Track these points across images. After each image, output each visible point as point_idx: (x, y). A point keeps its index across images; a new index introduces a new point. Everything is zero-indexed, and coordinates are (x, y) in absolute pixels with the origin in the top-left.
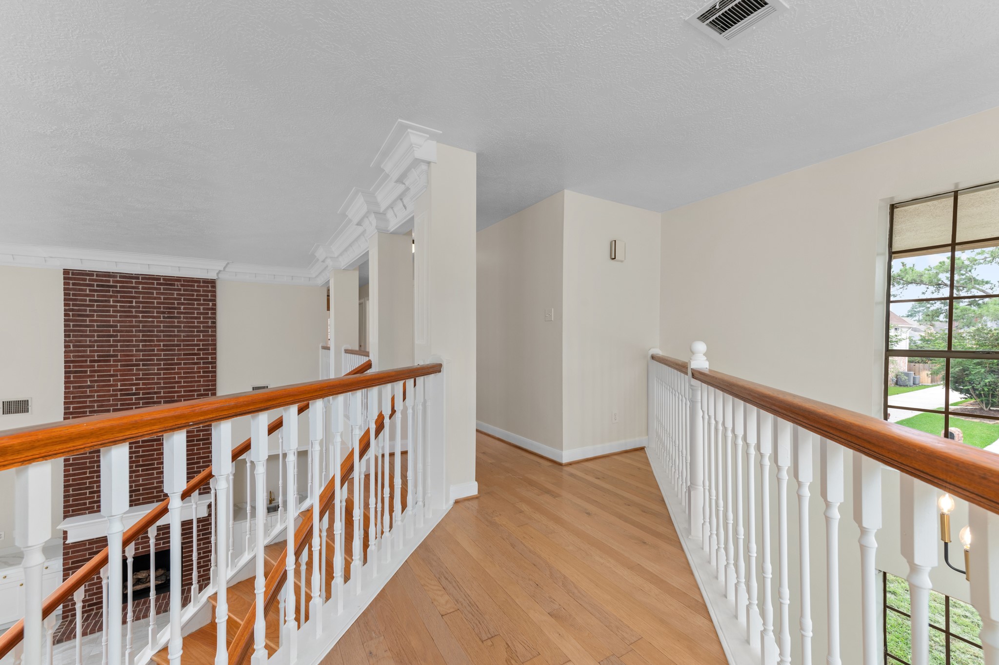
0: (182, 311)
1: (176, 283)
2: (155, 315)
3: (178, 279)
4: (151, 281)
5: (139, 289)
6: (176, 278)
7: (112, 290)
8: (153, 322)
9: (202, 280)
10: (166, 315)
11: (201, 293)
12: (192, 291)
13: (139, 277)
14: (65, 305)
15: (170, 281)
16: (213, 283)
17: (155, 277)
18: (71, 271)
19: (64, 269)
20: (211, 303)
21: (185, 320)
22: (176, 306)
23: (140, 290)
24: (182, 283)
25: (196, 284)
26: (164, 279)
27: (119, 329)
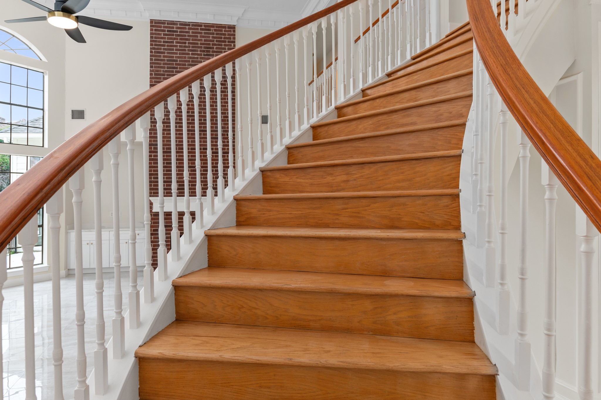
0: (215, 50)
1: (211, 28)
2: (199, 53)
3: (213, 26)
4: (197, 27)
5: (190, 33)
6: (211, 25)
7: (175, 34)
8: (197, 58)
9: (227, 26)
10: (205, 53)
11: (227, 36)
12: (221, 34)
13: (190, 24)
14: (151, 45)
15: (208, 27)
16: (232, 28)
17: (199, 24)
18: (154, 21)
19: (151, 20)
20: (232, 44)
22: (211, 46)
23: (191, 34)
24: (215, 28)
25: (223, 29)
26: (205, 26)
27: (178, 63)
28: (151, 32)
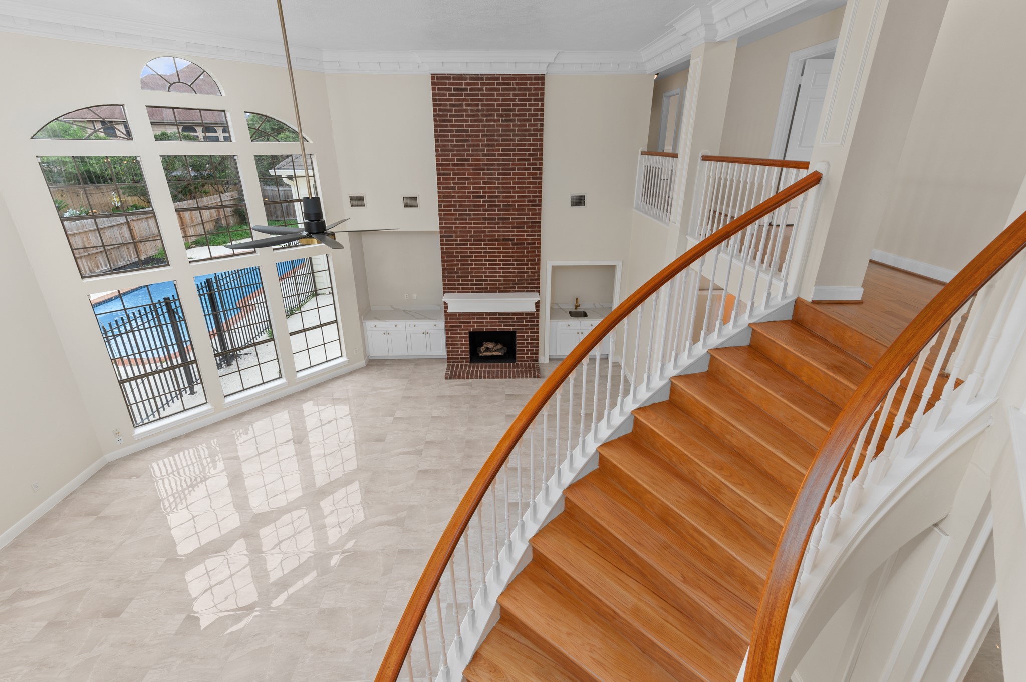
0: (516, 113)
1: (512, 81)
2: (496, 118)
3: (513, 77)
4: (492, 81)
5: (483, 91)
6: (511, 76)
7: (465, 93)
8: (494, 125)
9: (533, 76)
10: (504, 118)
11: (533, 92)
12: (525, 89)
13: (483, 77)
14: (435, 110)
15: (507, 79)
16: (540, 78)
17: (496, 76)
18: (436, 76)
19: (431, 74)
20: (540, 103)
21: (518, 123)
22: (512, 107)
23: (485, 92)
24: (517, 81)
25: (528, 82)
26: (503, 78)
27: (470, 133)
28: (434, 92)
